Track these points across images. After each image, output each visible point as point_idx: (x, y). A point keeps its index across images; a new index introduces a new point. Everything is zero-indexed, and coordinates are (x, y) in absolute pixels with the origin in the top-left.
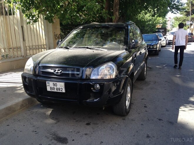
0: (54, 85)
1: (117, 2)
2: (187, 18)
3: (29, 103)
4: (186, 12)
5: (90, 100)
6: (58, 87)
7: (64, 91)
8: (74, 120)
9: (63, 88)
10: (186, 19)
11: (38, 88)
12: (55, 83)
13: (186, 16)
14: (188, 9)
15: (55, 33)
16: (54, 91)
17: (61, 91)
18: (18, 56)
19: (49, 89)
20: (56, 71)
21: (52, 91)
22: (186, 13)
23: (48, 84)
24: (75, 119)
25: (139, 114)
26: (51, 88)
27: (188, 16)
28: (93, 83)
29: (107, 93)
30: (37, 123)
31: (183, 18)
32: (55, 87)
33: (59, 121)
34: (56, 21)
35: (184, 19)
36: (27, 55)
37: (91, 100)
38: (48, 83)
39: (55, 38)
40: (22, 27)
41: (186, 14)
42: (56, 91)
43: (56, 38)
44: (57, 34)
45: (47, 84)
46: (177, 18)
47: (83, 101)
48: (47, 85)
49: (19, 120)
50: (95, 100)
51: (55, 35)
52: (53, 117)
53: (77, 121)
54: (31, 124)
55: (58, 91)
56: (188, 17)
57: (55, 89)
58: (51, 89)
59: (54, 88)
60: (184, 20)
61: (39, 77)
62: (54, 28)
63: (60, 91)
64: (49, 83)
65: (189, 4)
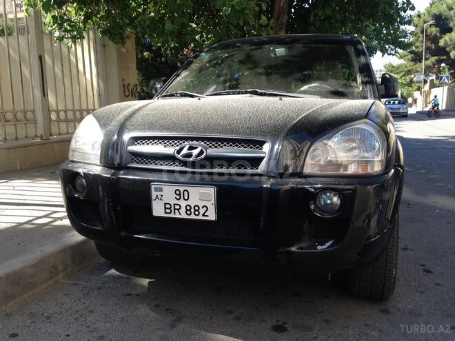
0: (180, 195)
1: (282, 5)
2: (415, 67)
3: (73, 262)
4: (411, 52)
5: (303, 245)
6: (192, 202)
7: (212, 216)
8: (229, 316)
9: (209, 204)
10: (412, 69)
11: (119, 208)
12: (182, 189)
13: (413, 63)
14: (417, 47)
15: (123, 80)
16: (177, 216)
17: (203, 215)
18: (26, 137)
19: (158, 210)
20: (185, 151)
21: (172, 215)
22: (412, 55)
23: (159, 193)
24: (230, 312)
25: (421, 292)
26: (168, 206)
27: (416, 63)
28: (319, 188)
29: (364, 221)
30: (108, 325)
31: (406, 67)
32: (183, 204)
33: (179, 319)
34: (127, 51)
35: (409, 68)
36: (51, 135)
37: (307, 248)
38: (156, 190)
39: (125, 92)
40: (40, 58)
41: (412, 58)
42: (184, 216)
43: (127, 93)
44: (129, 85)
45: (154, 194)
46: (393, 67)
47: (279, 251)
48: (154, 197)
49: (48, 318)
50: (319, 248)
51: (124, 85)
52: (157, 306)
53: (238, 318)
54: (90, 329)
55: (193, 217)
56: (417, 65)
57: (183, 210)
58: (168, 211)
59: (177, 207)
60: (409, 71)
61: (122, 172)
62: (123, 67)
63: (200, 217)
64: (161, 190)
65: (420, 35)
